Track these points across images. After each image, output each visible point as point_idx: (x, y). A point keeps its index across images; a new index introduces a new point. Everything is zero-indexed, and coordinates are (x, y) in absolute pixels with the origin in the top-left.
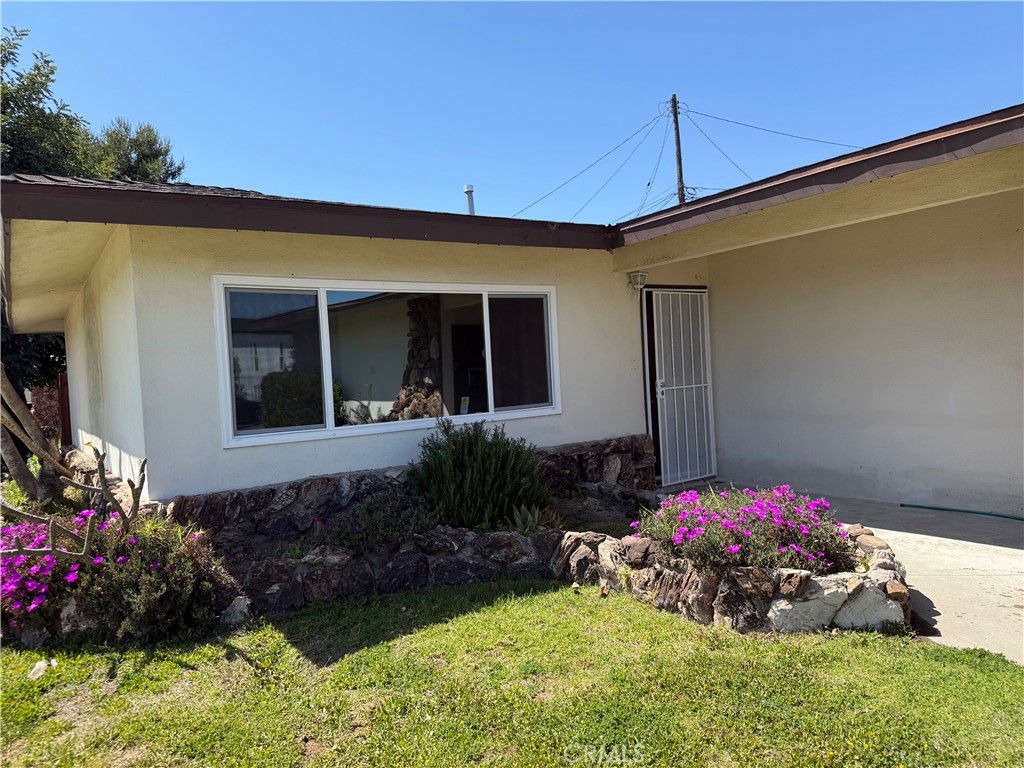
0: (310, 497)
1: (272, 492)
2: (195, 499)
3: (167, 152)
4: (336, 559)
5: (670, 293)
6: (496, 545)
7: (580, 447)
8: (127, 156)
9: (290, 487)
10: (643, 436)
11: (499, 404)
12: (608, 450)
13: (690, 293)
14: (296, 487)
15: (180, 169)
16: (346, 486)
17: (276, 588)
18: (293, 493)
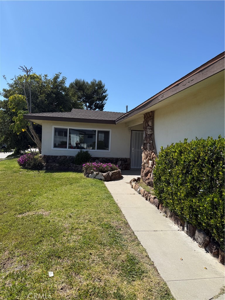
0: (62, 158)
1: (57, 156)
2: (46, 156)
3: (104, 86)
4: (57, 165)
5: (135, 132)
6: (76, 167)
7: (113, 158)
8: (95, 88)
9: (60, 156)
10: (128, 158)
11: (98, 149)
12: (119, 160)
13: (141, 132)
14: (61, 156)
15: (106, 91)
16: (68, 157)
17: (49, 167)
18: (60, 157)
